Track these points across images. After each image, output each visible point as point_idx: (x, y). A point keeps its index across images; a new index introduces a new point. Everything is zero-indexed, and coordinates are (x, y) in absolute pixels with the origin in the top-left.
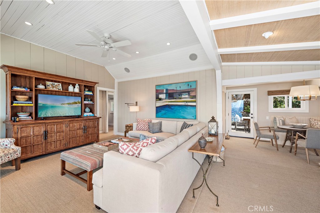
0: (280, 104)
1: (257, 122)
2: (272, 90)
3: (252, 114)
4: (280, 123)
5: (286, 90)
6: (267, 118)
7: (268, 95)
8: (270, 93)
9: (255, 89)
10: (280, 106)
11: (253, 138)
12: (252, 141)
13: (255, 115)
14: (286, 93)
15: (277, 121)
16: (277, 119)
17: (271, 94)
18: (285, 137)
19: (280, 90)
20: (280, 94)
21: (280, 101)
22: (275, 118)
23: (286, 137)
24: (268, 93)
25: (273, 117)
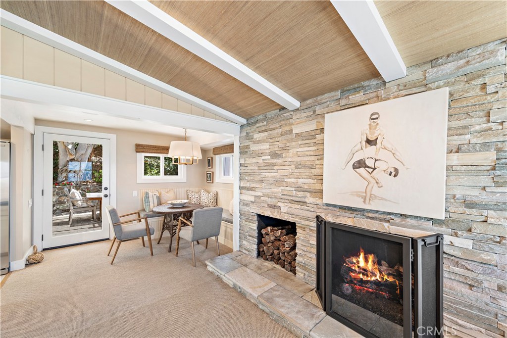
0: (150, 168)
1: (116, 208)
2: (142, 143)
3: (106, 189)
4: (153, 201)
5: (162, 146)
6: (135, 193)
7: (137, 152)
8: (139, 148)
9: (113, 137)
10: (151, 172)
11: (109, 239)
12: (106, 246)
13: (113, 191)
14: (162, 152)
15: (150, 199)
16: (150, 194)
17: (141, 150)
18: (162, 225)
19: (153, 146)
20: (154, 153)
21: (150, 164)
22: (147, 194)
23: (164, 226)
24: (137, 148)
25: (144, 191)
